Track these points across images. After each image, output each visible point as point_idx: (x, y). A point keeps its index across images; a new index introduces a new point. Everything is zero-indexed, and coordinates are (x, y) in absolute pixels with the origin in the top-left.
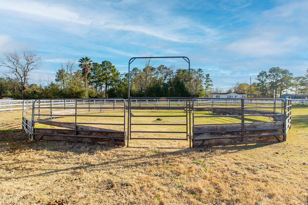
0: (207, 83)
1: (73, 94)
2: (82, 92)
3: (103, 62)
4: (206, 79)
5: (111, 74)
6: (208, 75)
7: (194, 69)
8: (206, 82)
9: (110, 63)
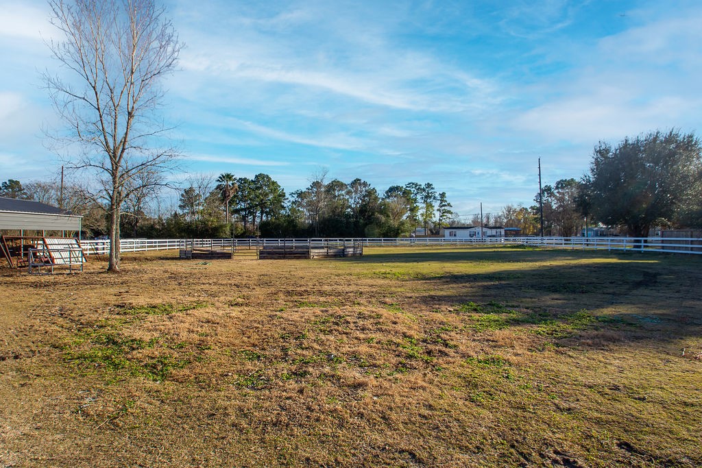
0: (443, 208)
1: (207, 230)
2: (221, 226)
3: (256, 176)
4: (439, 202)
5: (271, 197)
6: (443, 195)
7: (419, 184)
8: (441, 207)
9: (267, 177)
